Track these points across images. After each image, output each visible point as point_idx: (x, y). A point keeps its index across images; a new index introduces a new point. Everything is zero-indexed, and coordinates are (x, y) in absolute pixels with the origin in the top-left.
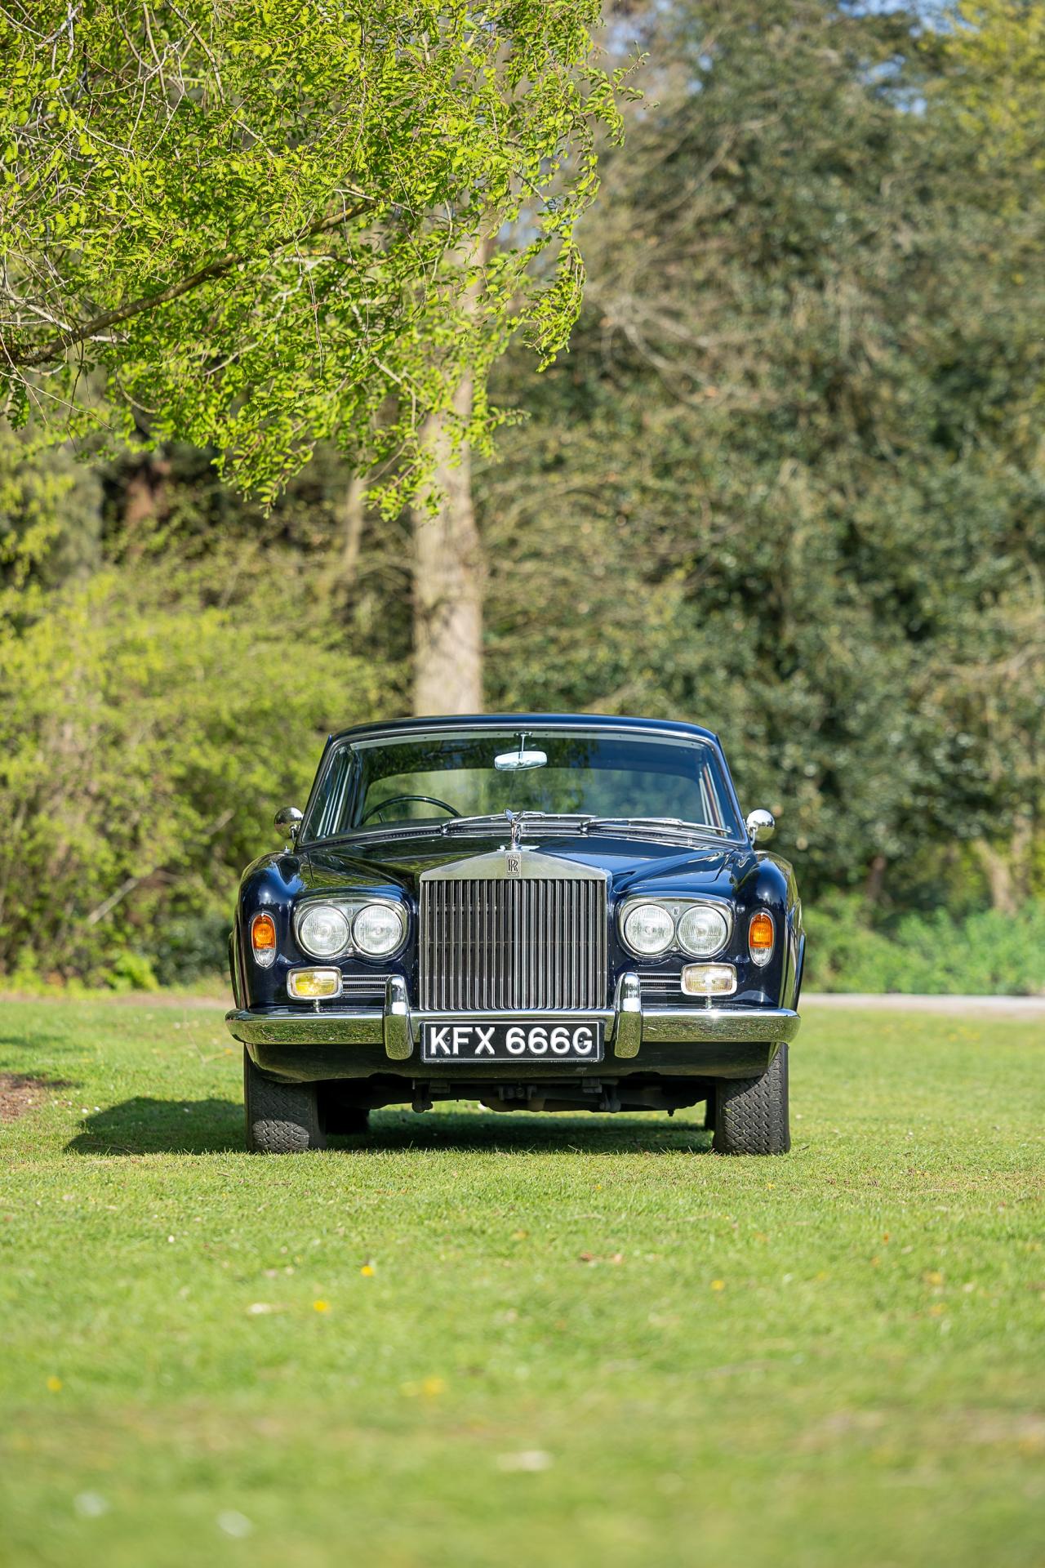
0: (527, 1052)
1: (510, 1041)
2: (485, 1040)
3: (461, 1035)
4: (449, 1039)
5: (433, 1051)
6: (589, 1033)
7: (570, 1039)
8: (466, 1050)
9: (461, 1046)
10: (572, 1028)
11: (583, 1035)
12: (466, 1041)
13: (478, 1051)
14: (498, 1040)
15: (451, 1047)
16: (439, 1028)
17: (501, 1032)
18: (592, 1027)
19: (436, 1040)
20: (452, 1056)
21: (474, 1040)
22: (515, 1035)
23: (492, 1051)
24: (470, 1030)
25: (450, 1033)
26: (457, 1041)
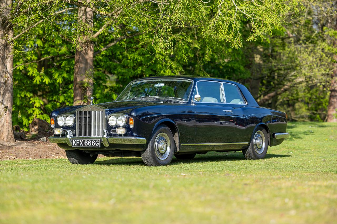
0: (88, 145)
1: (85, 143)
2: (81, 143)
3: (78, 142)
4: (76, 142)
5: (74, 145)
6: (98, 142)
7: (95, 143)
8: (79, 145)
9: (78, 144)
10: (95, 141)
11: (97, 142)
12: (78, 143)
13: (80, 145)
14: (83, 143)
15: (76, 144)
16: (74, 140)
17: (84, 141)
18: (99, 140)
19: (74, 143)
20: (76, 146)
21: (79, 142)
22: (86, 142)
23: (82, 145)
24: (79, 141)
25: (76, 141)
26: (77, 143)
